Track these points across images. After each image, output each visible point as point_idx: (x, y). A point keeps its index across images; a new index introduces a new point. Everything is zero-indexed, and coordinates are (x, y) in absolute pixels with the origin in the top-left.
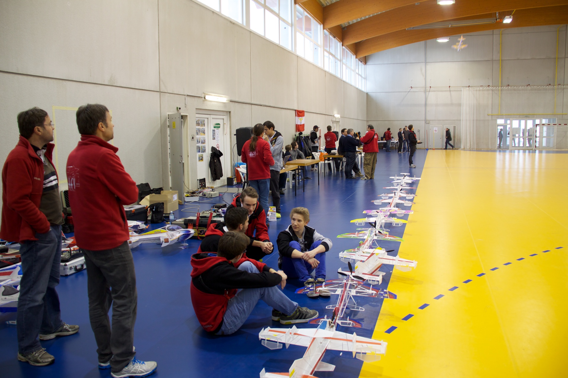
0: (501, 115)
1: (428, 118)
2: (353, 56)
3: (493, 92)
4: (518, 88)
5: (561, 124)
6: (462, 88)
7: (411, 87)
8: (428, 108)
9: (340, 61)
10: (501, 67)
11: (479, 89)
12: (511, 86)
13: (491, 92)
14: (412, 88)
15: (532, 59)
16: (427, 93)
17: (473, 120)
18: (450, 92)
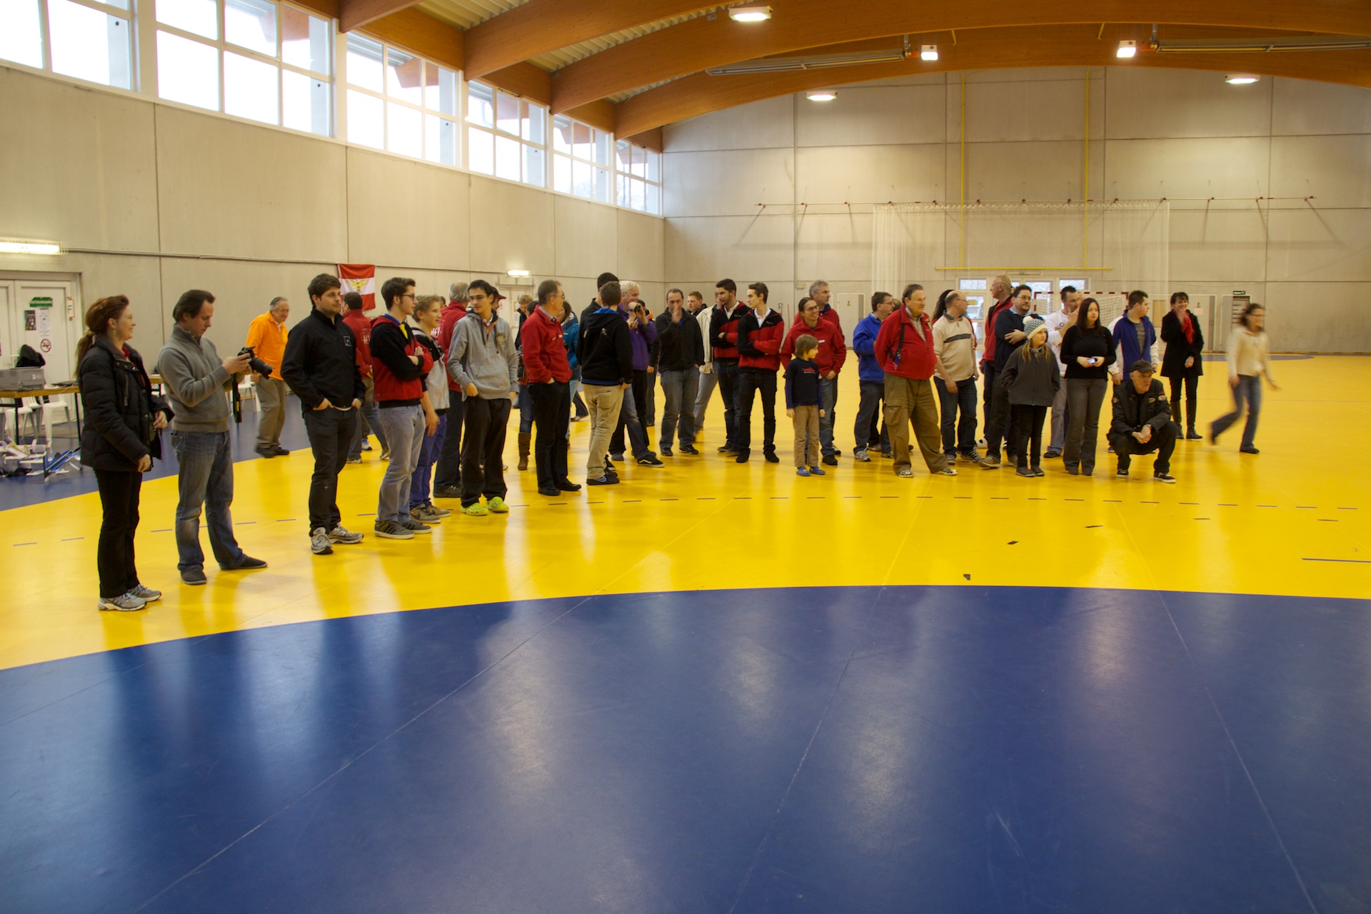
0: (965, 270)
1: (802, 276)
3: (948, 217)
4: (1000, 208)
6: (874, 208)
7: (762, 205)
8: (801, 254)
9: (545, 148)
10: (965, 160)
11: (914, 208)
12: (984, 204)
13: (943, 216)
15: (1033, 141)
16: (799, 219)
17: (900, 281)
18: (851, 216)
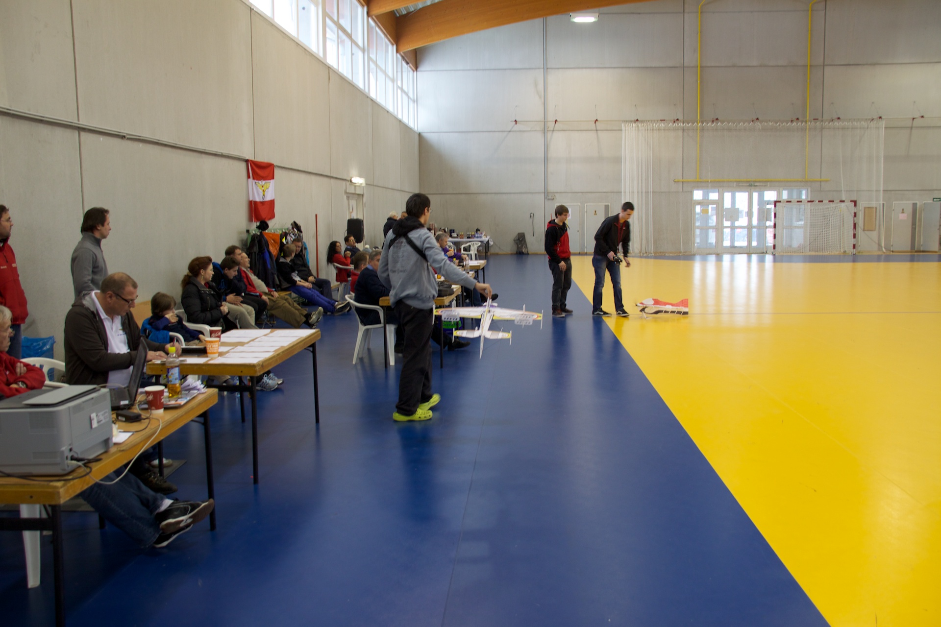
0: (701, 182)
1: (552, 188)
2: (390, 46)
4: (736, 126)
5: (822, 201)
6: (623, 125)
7: (516, 121)
8: (551, 167)
9: (363, 51)
10: (701, 82)
12: (722, 122)
13: (680, 133)
14: (516, 123)
15: (761, 66)
16: (549, 134)
17: (647, 192)
18: (597, 133)
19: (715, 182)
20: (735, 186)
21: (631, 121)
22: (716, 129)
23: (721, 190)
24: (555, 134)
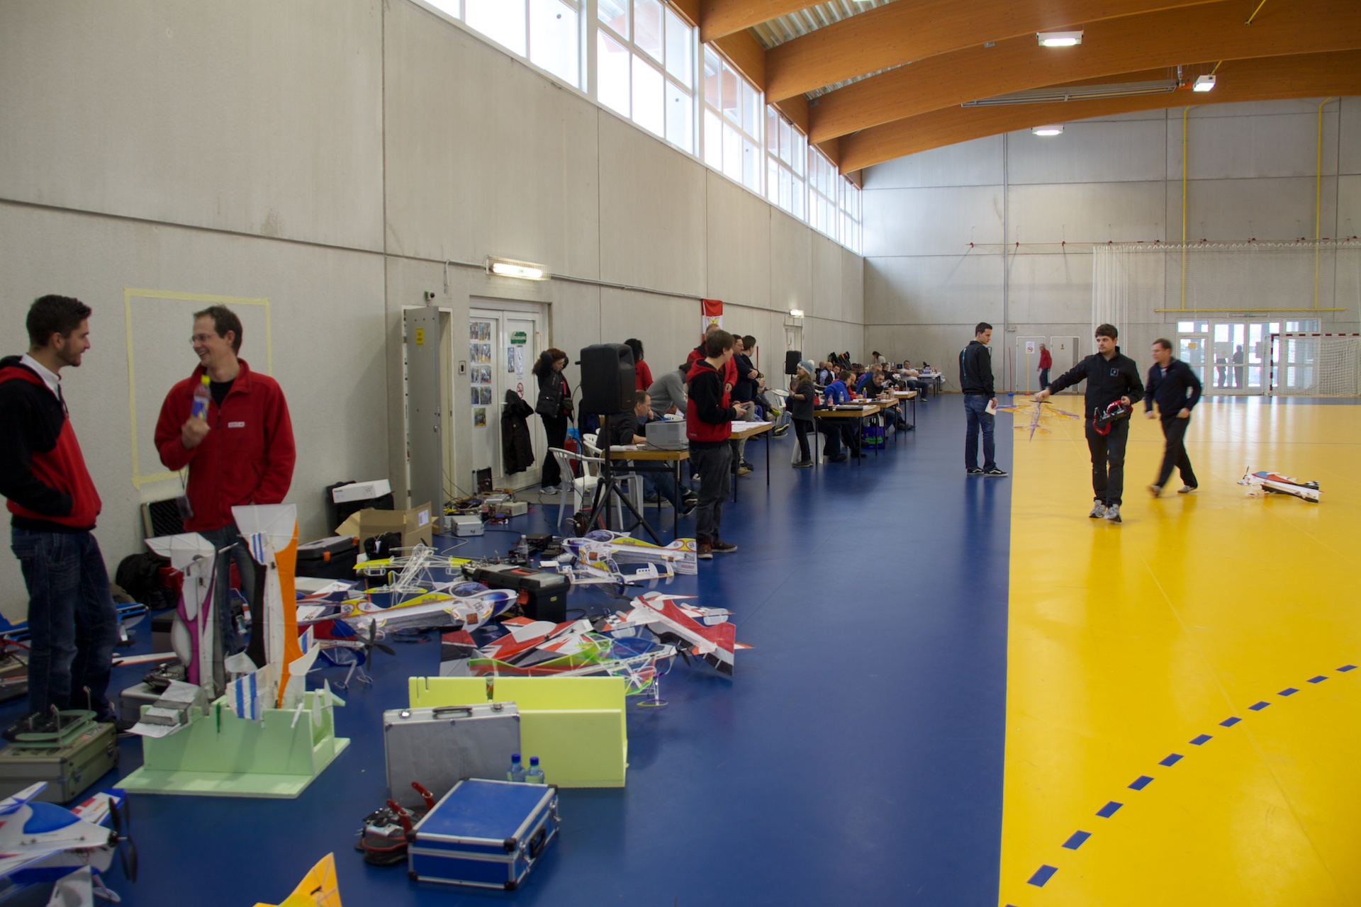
0: (1187, 312)
1: (1013, 319)
2: (832, 169)
3: (1168, 257)
4: (1228, 248)
5: (1330, 335)
6: (1094, 248)
7: (972, 244)
8: (1013, 296)
9: (803, 180)
10: (1187, 198)
11: (1135, 248)
12: (1211, 243)
13: (1162, 256)
14: (973, 247)
15: (1259, 178)
16: (1010, 258)
18: (1065, 257)
19: (1202, 311)
20: (1228, 316)
21: (1104, 244)
22: (1204, 252)
23: (1210, 321)
24: (1017, 258)
